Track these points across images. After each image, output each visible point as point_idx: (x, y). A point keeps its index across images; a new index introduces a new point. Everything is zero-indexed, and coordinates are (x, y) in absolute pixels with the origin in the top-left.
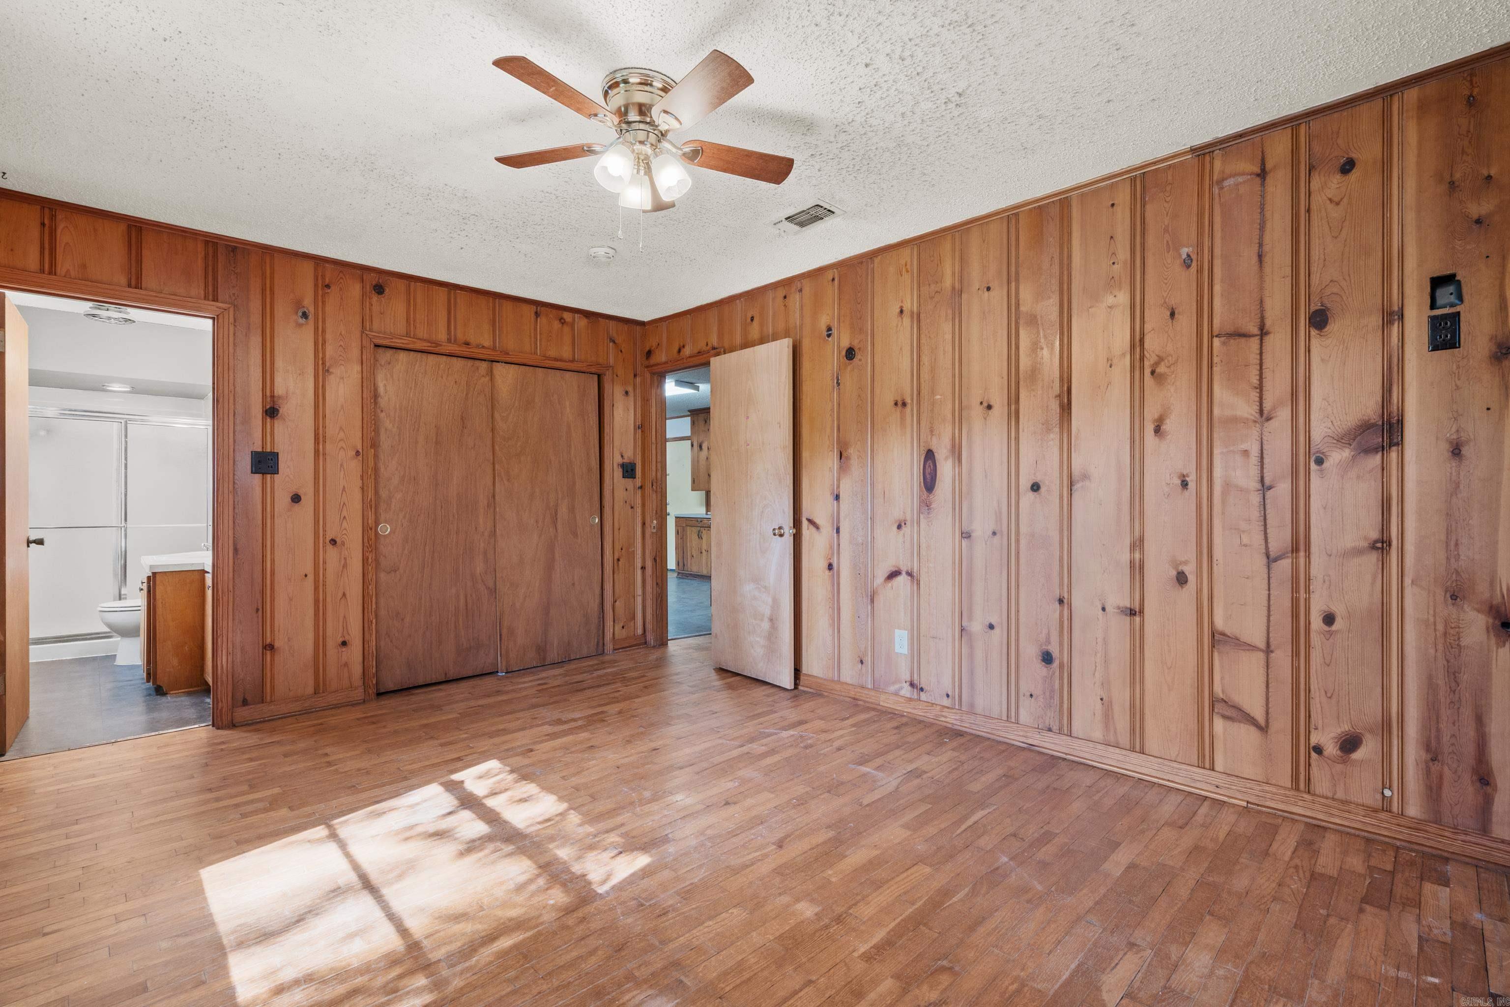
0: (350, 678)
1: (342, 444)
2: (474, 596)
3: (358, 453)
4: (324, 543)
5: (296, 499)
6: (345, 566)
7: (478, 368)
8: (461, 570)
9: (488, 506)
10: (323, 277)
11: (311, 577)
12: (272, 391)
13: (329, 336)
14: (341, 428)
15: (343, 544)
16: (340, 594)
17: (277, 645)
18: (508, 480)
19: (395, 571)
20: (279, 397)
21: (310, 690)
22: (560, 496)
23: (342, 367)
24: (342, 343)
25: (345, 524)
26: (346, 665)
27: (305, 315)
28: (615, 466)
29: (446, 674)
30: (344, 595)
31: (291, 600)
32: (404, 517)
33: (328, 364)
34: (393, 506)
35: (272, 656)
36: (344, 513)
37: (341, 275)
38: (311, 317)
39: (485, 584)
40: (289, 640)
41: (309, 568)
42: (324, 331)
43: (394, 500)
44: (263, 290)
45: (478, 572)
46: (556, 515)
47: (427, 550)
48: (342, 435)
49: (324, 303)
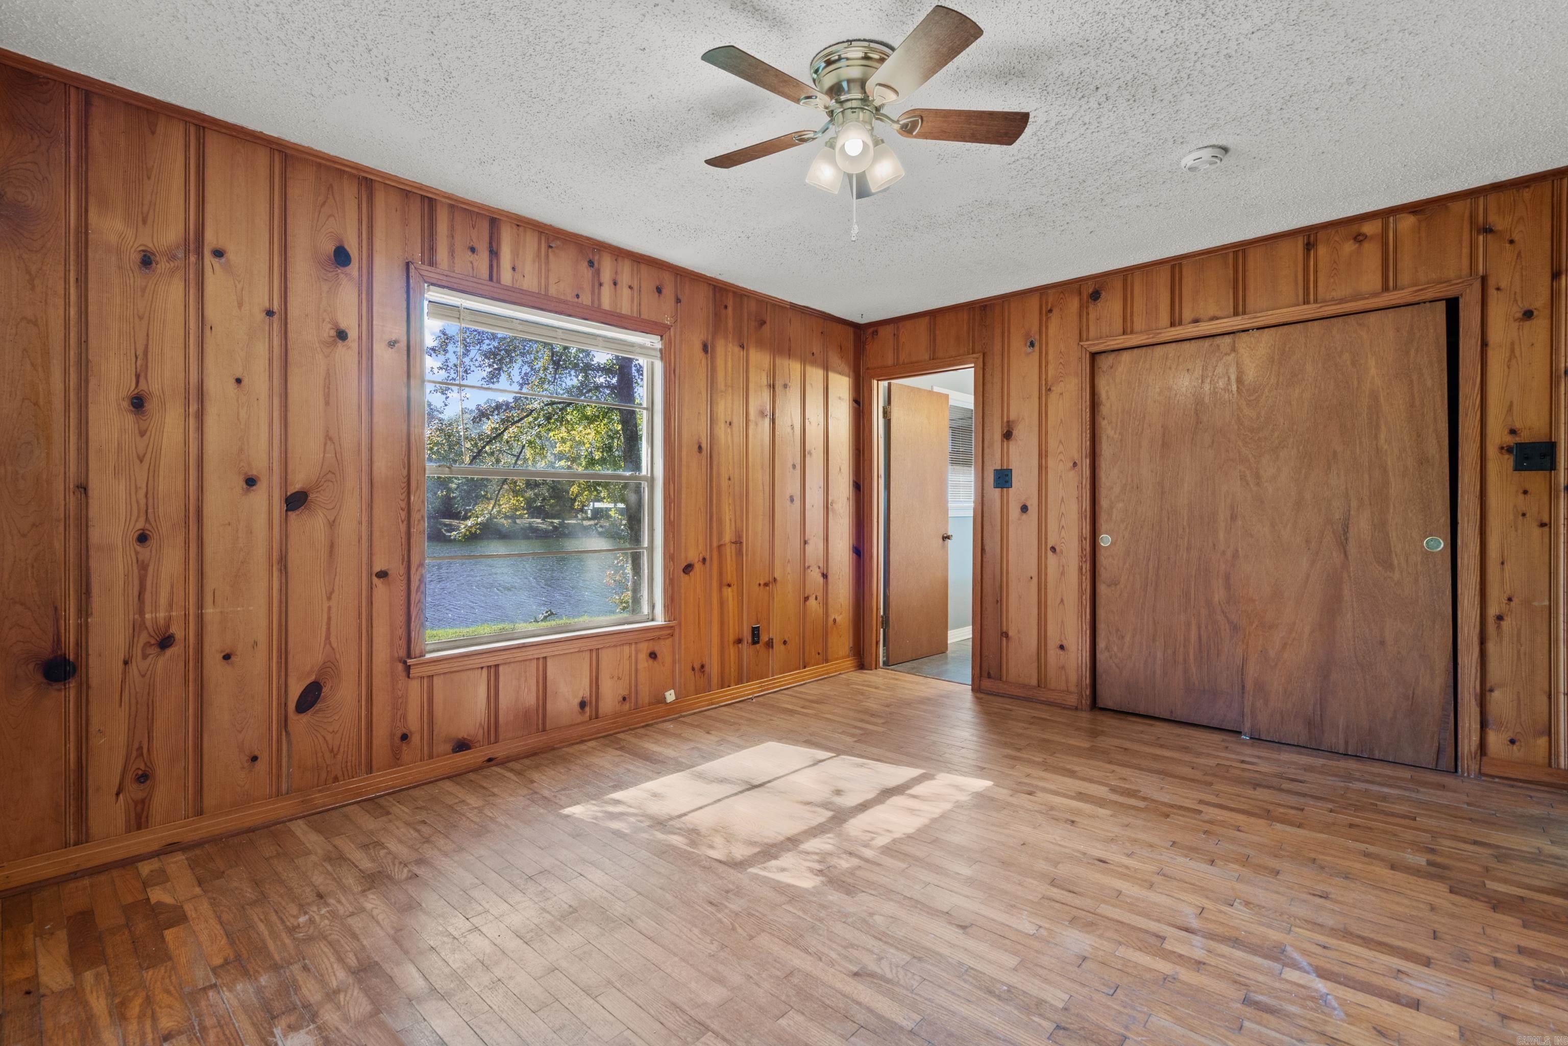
0: (1067, 681)
1: (1061, 457)
2: (1210, 628)
3: (1075, 464)
4: (1046, 549)
5: (1024, 509)
6: (1063, 573)
7: (1218, 346)
8: (1193, 592)
9: (1232, 518)
10: (1047, 303)
11: (1035, 579)
12: (1008, 417)
13: (1050, 357)
14: (1060, 442)
15: (1062, 552)
16: (1059, 600)
17: (1010, 634)
18: (1258, 484)
19: (1116, 585)
20: (1013, 421)
21: (1034, 682)
22: (1354, 504)
23: (1062, 384)
24: (1061, 361)
25: (1063, 533)
26: (1063, 668)
27: (1032, 344)
28: (1492, 451)
29: (1172, 712)
30: (1062, 601)
31: (1020, 597)
32: (1126, 528)
33: (1049, 383)
34: (1114, 517)
35: (1007, 643)
36: (1063, 523)
37: (1062, 296)
38: (1037, 345)
39: (1226, 617)
40: (1019, 632)
41: (1034, 574)
42: (1047, 354)
43: (1114, 510)
44: (1003, 333)
45: (1216, 599)
46: (1346, 533)
47: (1151, 566)
48: (1061, 448)
49: (1047, 328)
